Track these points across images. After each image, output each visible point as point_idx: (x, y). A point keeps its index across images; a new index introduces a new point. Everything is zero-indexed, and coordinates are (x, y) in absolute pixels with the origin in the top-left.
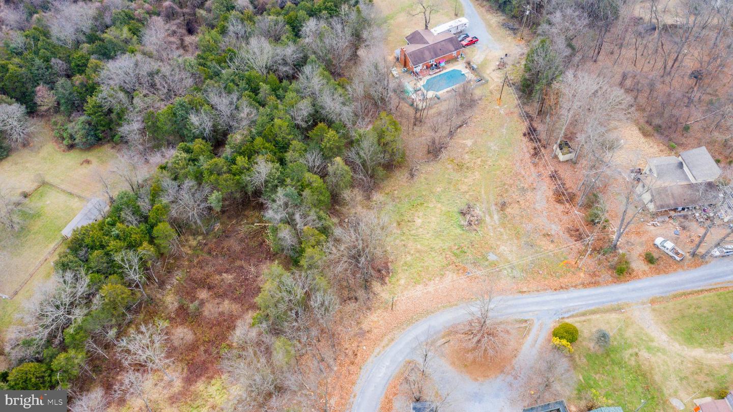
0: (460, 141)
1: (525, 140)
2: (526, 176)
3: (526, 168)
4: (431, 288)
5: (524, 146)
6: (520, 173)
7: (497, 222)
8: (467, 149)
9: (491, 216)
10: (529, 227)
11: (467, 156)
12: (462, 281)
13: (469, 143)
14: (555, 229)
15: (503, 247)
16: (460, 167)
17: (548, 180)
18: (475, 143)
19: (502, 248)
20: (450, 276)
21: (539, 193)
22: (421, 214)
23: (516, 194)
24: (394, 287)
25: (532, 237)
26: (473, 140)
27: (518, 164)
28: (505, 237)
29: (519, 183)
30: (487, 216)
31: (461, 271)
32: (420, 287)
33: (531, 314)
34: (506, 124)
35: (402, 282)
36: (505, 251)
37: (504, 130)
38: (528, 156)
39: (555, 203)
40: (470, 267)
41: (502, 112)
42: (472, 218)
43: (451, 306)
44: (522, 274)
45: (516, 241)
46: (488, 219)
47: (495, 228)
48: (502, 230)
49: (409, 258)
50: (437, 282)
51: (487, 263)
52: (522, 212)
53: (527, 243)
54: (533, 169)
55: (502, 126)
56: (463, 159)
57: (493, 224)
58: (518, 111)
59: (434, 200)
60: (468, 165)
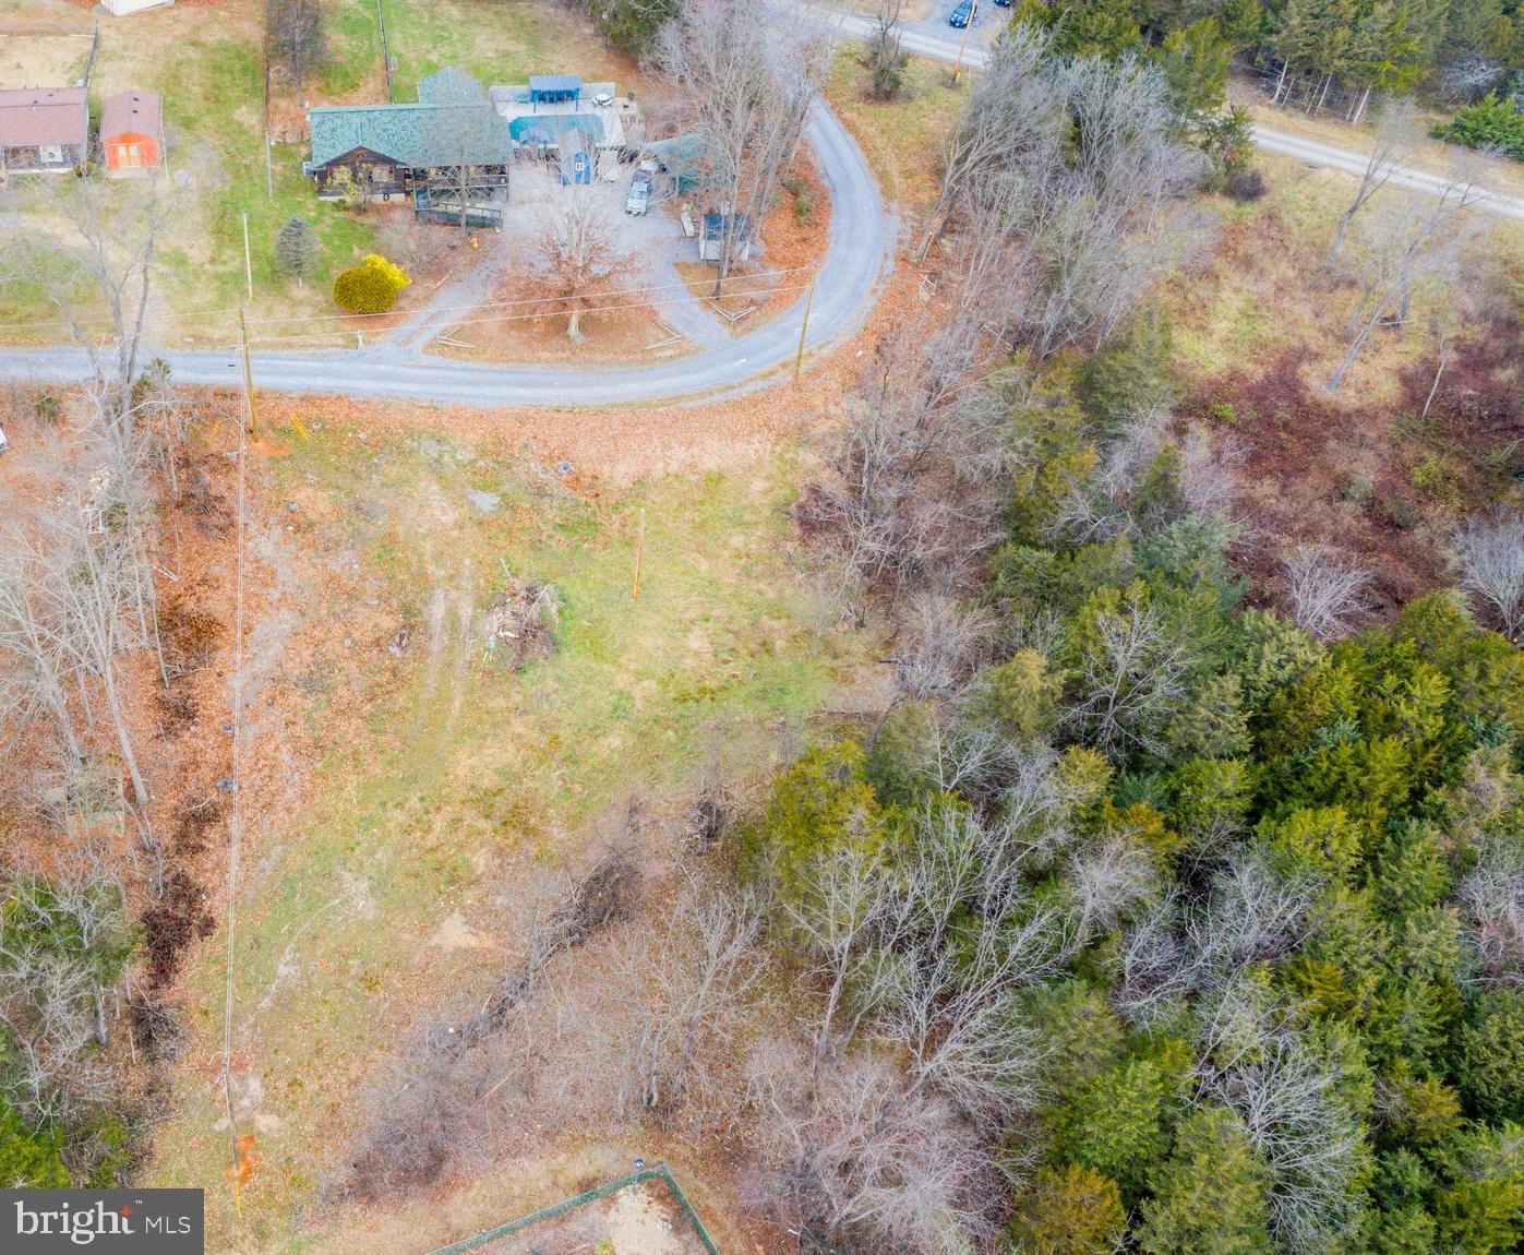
0: (489, 943)
1: (213, 904)
2: (280, 736)
3: (267, 771)
4: (680, 454)
5: (234, 873)
6: (297, 752)
7: (439, 595)
8: (469, 898)
9: (453, 615)
10: (343, 562)
11: (481, 861)
12: (587, 454)
13: (455, 933)
14: (264, 543)
15: (444, 519)
16: (518, 821)
17: (210, 707)
18: (431, 923)
19: (449, 518)
20: (621, 473)
21: (263, 664)
22: (689, 662)
23: (341, 677)
24: (784, 474)
25: (351, 529)
26: (435, 940)
27: (290, 793)
28: (428, 547)
29: (315, 715)
30: (465, 622)
31: (586, 481)
32: (710, 463)
33: (425, 363)
34: (265, 1003)
35: (758, 485)
36: (443, 509)
37: (283, 970)
38: (235, 824)
39: (227, 623)
40: (558, 489)
41: (255, 1084)
42: (521, 607)
43: (628, 405)
44: (415, 444)
45: (400, 529)
46: (466, 611)
47: (452, 577)
48: (431, 569)
49: (737, 541)
50: (660, 465)
51: (506, 488)
52: (345, 612)
53: (369, 516)
54: (242, 765)
55: (285, 1002)
56: (500, 852)
57: (454, 594)
58: (181, 1074)
59: (639, 704)
60: (483, 824)
